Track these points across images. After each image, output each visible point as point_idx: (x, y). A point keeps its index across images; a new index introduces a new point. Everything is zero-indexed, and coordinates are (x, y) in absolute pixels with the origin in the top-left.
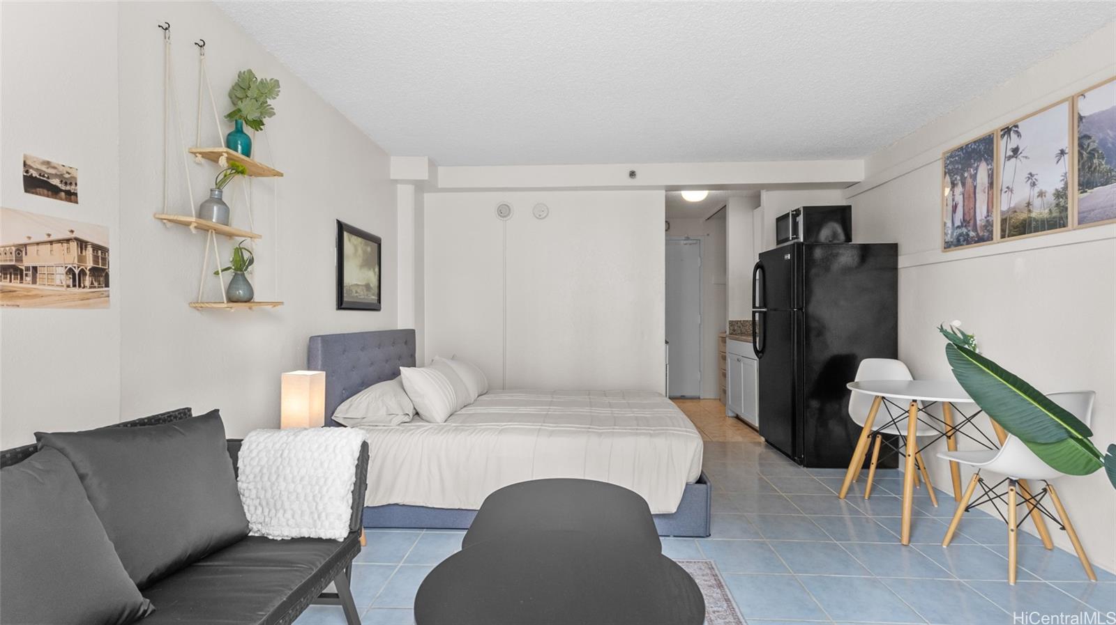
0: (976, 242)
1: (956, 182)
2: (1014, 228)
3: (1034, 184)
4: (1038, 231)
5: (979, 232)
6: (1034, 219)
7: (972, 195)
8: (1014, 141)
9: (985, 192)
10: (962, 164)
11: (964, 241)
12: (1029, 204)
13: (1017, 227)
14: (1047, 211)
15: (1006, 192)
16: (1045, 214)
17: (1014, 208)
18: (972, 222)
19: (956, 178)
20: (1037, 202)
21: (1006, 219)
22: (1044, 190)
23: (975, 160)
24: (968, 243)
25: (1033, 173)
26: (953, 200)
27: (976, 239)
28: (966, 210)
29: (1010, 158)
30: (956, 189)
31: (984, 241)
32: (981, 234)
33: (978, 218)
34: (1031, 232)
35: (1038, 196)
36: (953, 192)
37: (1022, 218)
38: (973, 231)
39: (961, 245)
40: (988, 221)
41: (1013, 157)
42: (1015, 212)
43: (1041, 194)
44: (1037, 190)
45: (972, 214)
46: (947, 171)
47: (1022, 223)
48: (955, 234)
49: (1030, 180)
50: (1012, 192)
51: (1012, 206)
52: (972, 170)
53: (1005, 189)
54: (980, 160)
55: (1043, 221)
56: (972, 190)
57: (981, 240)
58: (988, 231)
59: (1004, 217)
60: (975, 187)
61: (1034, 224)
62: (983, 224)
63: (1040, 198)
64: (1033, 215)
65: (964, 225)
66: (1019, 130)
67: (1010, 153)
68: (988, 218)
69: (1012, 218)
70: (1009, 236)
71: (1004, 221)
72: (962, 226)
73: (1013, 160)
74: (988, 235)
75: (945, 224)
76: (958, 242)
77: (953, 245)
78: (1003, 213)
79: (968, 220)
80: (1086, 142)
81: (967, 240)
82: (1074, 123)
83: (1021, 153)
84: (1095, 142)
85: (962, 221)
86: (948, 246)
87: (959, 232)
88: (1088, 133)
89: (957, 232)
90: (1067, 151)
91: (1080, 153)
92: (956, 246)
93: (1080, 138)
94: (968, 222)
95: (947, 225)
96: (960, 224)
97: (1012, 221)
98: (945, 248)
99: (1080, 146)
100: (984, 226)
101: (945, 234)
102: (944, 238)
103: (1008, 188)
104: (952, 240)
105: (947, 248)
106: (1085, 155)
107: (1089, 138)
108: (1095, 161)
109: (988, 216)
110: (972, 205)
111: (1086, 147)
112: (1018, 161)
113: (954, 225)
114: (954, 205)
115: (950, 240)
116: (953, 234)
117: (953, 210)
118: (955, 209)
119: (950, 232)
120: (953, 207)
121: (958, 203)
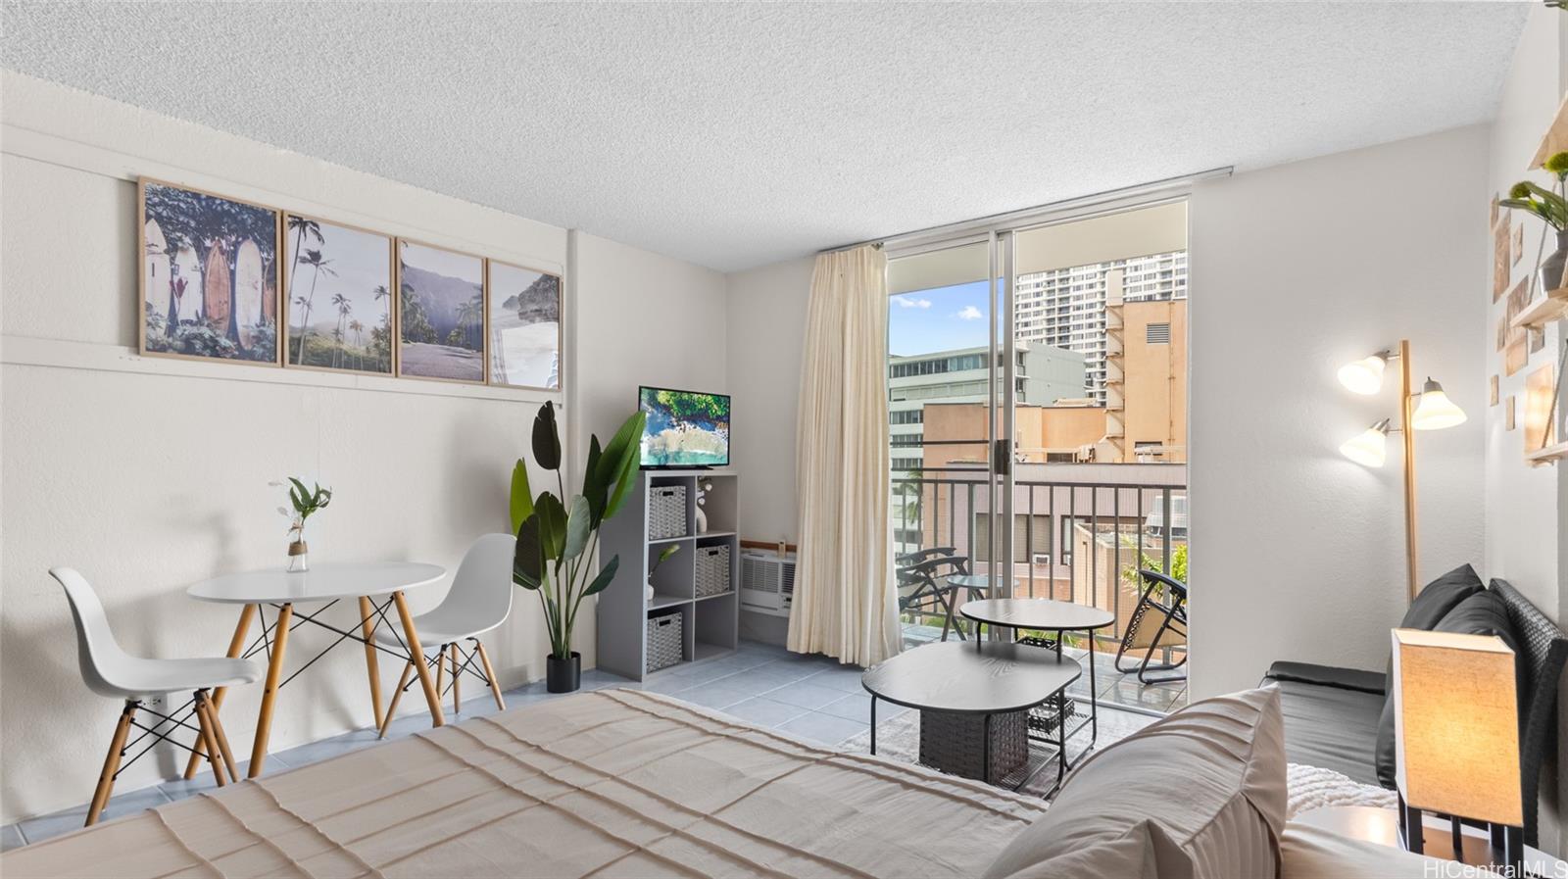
0: (234, 357)
1: (180, 244)
2: (313, 355)
3: (345, 311)
4: (351, 368)
5: (243, 343)
6: (346, 353)
7: (226, 282)
8: (311, 243)
9: (256, 289)
10: (198, 223)
11: (204, 349)
12: (337, 332)
13: (318, 355)
14: (364, 348)
15: (299, 303)
16: (361, 351)
17: (313, 329)
18: (225, 324)
19: (180, 239)
20: (350, 333)
21: (299, 340)
22: (359, 322)
23: (231, 232)
24: (214, 354)
25: (343, 296)
26: (173, 272)
27: (237, 353)
28: (211, 301)
29: (304, 260)
30: (180, 257)
31: (253, 359)
32: (247, 347)
33: (241, 322)
34: (340, 367)
35: (352, 327)
36: (172, 260)
37: (326, 346)
38: (227, 337)
39: (198, 354)
40: (261, 332)
41: (310, 262)
42: (315, 334)
43: (355, 326)
44: (349, 319)
45: (226, 312)
46: (151, 213)
47: (326, 353)
49: (339, 303)
50: (309, 305)
51: (310, 324)
52: (223, 242)
53: (295, 298)
54: (245, 238)
55: (357, 359)
56: (225, 275)
57: (244, 355)
58: (264, 346)
59: (297, 335)
60: (233, 273)
61: (344, 358)
62: (252, 334)
63: (353, 330)
64: (345, 347)
65: (206, 323)
66: (320, 232)
67: (303, 253)
68: (262, 328)
69: (309, 341)
70: (303, 364)
71: (296, 342)
72: (199, 323)
73: (311, 267)
74: (264, 353)
75: (149, 306)
76: (188, 348)
77: (175, 349)
78: (293, 329)
79: (216, 318)
80: (409, 293)
81: (213, 349)
82: (397, 264)
83: (324, 263)
84: (417, 296)
85: (200, 315)
86: (158, 348)
87: (190, 330)
88: (410, 284)
89: (185, 330)
90: (388, 291)
91: (402, 301)
92: (181, 352)
93: (402, 286)
94: (217, 322)
95: (156, 310)
96: (195, 319)
97: (310, 345)
98: (148, 349)
99: (403, 293)
100: (253, 337)
101: (149, 324)
102: (144, 331)
103: (302, 298)
104: (170, 340)
105: (154, 350)
106: (407, 305)
107: (412, 290)
108: (418, 316)
109: (264, 325)
110: (226, 297)
111: (408, 297)
112: (320, 272)
113: (176, 315)
114: (176, 280)
115: (165, 338)
116: (175, 331)
117: (173, 289)
118: (178, 288)
119: (163, 324)
120: (172, 283)
121: (187, 282)
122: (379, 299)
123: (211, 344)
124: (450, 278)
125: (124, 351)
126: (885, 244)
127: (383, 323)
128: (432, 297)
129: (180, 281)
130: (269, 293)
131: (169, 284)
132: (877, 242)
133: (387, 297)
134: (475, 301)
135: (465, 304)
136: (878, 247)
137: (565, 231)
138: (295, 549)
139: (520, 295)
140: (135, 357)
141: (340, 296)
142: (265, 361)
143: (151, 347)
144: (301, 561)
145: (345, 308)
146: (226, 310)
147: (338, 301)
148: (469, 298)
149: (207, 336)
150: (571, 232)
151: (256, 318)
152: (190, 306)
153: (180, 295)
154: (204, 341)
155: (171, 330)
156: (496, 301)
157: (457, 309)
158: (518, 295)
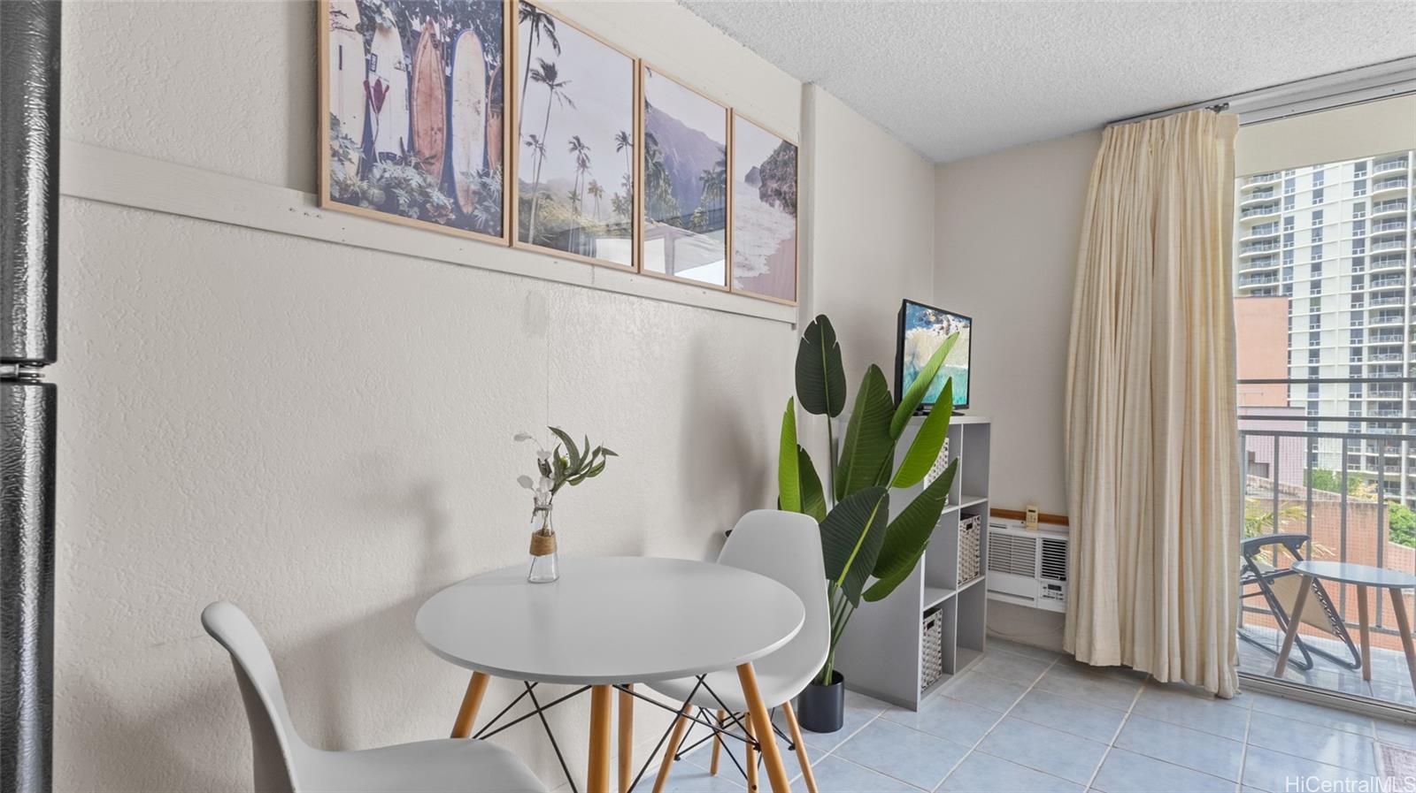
0: (449, 223)
1: (378, 20)
2: (545, 230)
3: (583, 164)
5: (462, 202)
7: (440, 94)
9: (479, 113)
11: (410, 206)
12: (574, 197)
13: (551, 231)
14: (603, 224)
15: (530, 144)
17: (546, 188)
18: (438, 167)
19: (379, 10)
20: (589, 201)
21: (530, 203)
22: (599, 184)
23: (445, 10)
24: (424, 216)
25: (582, 141)
26: (368, 66)
27: (453, 217)
28: (421, 126)
29: (536, 77)
30: (378, 42)
31: (475, 230)
32: (467, 209)
33: (458, 167)
34: (578, 251)
35: (591, 190)
36: (368, 44)
37: (561, 218)
38: (441, 190)
39: (402, 214)
40: (484, 185)
41: (544, 80)
42: (548, 197)
43: (594, 189)
44: (587, 178)
45: (440, 146)
47: (560, 227)
48: (377, 173)
49: (577, 151)
50: (541, 149)
51: (543, 181)
52: (437, 27)
53: (526, 135)
54: (465, 26)
56: (439, 84)
57: (463, 222)
58: (487, 209)
59: (527, 196)
60: (449, 82)
61: (583, 237)
62: (473, 187)
63: (592, 195)
64: (581, 221)
65: (414, 160)
66: (556, 34)
67: (535, 65)
68: (485, 179)
69: (541, 205)
70: (535, 243)
71: (526, 206)
72: (403, 160)
73: (543, 87)
74: (487, 221)
75: (335, 122)
76: (389, 205)
77: (371, 203)
78: (522, 184)
79: (427, 154)
80: (653, 147)
81: (422, 207)
82: (641, 104)
83: (560, 85)
84: (660, 153)
85: (406, 148)
86: (350, 198)
87: (393, 171)
88: (654, 134)
89: (385, 171)
90: (630, 141)
91: (646, 157)
92: (380, 208)
93: (646, 134)
94: (428, 161)
95: (344, 130)
96: (398, 153)
97: (543, 214)
98: (333, 198)
99: (647, 147)
100: (474, 193)
101: (335, 154)
102: (328, 164)
103: (533, 137)
104: (365, 185)
105: (341, 200)
106: (650, 165)
107: (656, 143)
108: (661, 182)
109: (487, 174)
110: (439, 121)
111: (651, 153)
112: (555, 97)
113: (372, 143)
114: (372, 83)
115: (357, 180)
116: (370, 170)
117: (369, 97)
118: (376, 96)
119: (355, 156)
120: (366, 84)
121: (388, 88)
122: (621, 150)
123: (419, 198)
124: (694, 131)
125: (297, 197)
126: (1230, 104)
127: (624, 188)
128: (677, 159)
129: (378, 83)
130: (495, 122)
131: (363, 87)
132: (1216, 103)
133: (630, 148)
134: (718, 169)
135: (709, 173)
136: (1217, 109)
137: (800, 84)
138: (541, 543)
139: (762, 165)
140: (314, 211)
141: (578, 139)
142: (489, 234)
143: (337, 195)
144: (548, 563)
145: (583, 161)
146: (439, 142)
147: (575, 148)
148: (710, 163)
149: (414, 184)
150: (807, 86)
151: (478, 164)
152: (391, 131)
153: (379, 109)
154: (410, 192)
155: (365, 167)
156: (740, 170)
157: (701, 178)
158: (759, 167)
